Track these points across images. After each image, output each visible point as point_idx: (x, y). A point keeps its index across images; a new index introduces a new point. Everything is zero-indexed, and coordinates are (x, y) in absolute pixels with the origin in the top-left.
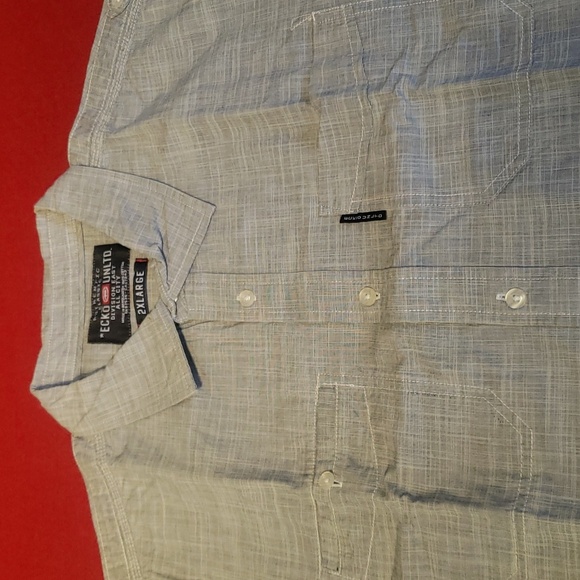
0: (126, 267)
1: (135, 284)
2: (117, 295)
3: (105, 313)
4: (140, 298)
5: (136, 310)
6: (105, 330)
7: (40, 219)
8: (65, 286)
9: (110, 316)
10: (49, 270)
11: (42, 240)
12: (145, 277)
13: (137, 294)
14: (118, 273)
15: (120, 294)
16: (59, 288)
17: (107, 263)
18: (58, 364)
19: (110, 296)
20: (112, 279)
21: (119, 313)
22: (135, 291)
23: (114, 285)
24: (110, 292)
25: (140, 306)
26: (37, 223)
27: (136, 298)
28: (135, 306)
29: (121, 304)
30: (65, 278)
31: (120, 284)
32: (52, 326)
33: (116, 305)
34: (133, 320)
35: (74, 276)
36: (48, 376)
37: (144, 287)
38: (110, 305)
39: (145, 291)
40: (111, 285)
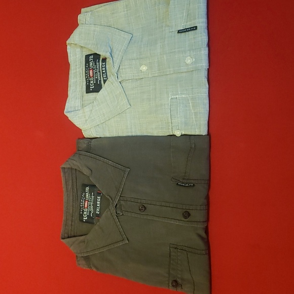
0: (99, 62)
1: (102, 68)
2: (96, 73)
3: (92, 81)
5: (103, 78)
6: (92, 87)
8: (76, 72)
12: (105, 64)
14: (96, 64)
16: (74, 73)
17: (91, 61)
19: (93, 74)
20: (93, 67)
21: (97, 80)
22: (102, 71)
24: (93, 72)
25: (104, 76)
27: (103, 73)
30: (76, 69)
31: (97, 69)
32: (72, 88)
33: (96, 77)
34: (102, 82)
37: (105, 69)
38: (93, 77)
39: (106, 70)
40: (93, 69)
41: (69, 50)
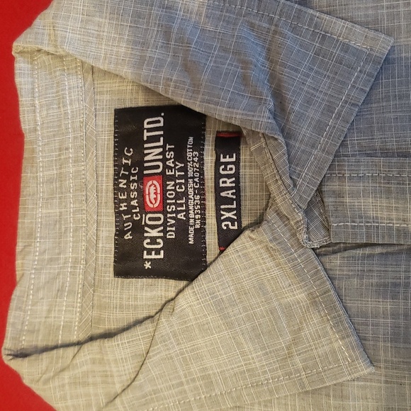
0: (199, 146)
1: (218, 176)
2: (178, 196)
3: (153, 227)
4: (229, 201)
5: (219, 222)
6: (153, 256)
7: (21, 66)
8: (61, 177)
9: (165, 231)
10: (33, 151)
11: (24, 100)
12: (237, 163)
13: (223, 194)
14: (180, 156)
15: (185, 194)
16: (50, 181)
17: (151, 139)
18: (49, 311)
19: (164, 198)
20: (166, 167)
21: (182, 227)
22: (218, 190)
23: (172, 178)
24: (164, 191)
25: (227, 215)
26: (17, 71)
27: (220, 201)
28: (218, 216)
29: (187, 211)
30: (62, 164)
31: (186, 177)
32: (38, 246)
33: (177, 212)
34: (212, 240)
35: (76, 161)
36: (31, 332)
37: (237, 182)
38: (165, 212)
39: (237, 188)
40: (164, 178)
41: (25, 77)
